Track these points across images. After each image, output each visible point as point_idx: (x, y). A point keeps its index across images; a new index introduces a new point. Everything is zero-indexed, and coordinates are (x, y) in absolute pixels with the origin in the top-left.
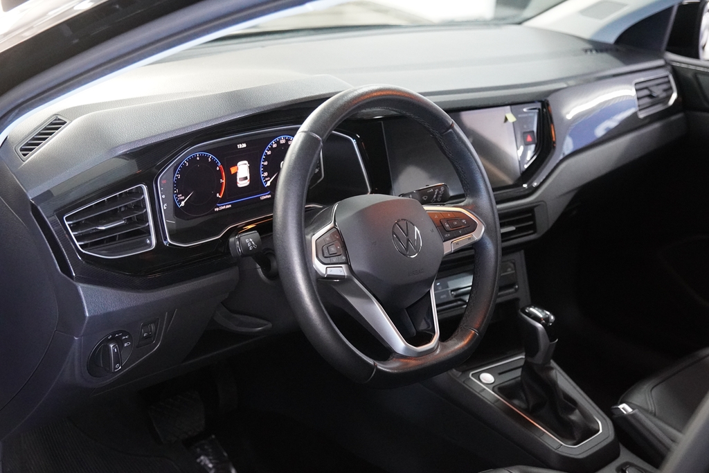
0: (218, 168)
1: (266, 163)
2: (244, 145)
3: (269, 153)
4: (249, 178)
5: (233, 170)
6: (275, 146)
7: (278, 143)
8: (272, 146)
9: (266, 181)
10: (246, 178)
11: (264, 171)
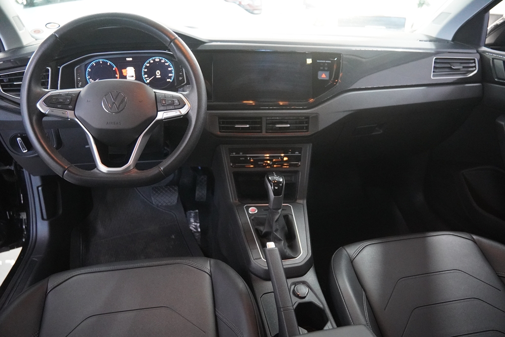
0: (114, 69)
1: (146, 70)
2: (131, 59)
3: (148, 65)
4: (134, 76)
5: (124, 71)
6: (152, 62)
7: (154, 60)
8: (150, 62)
9: (147, 80)
10: (133, 76)
11: (145, 74)
